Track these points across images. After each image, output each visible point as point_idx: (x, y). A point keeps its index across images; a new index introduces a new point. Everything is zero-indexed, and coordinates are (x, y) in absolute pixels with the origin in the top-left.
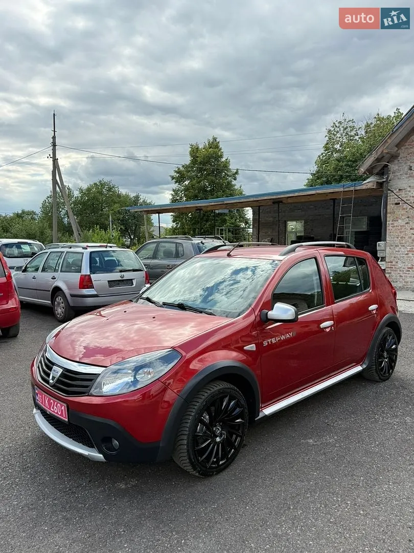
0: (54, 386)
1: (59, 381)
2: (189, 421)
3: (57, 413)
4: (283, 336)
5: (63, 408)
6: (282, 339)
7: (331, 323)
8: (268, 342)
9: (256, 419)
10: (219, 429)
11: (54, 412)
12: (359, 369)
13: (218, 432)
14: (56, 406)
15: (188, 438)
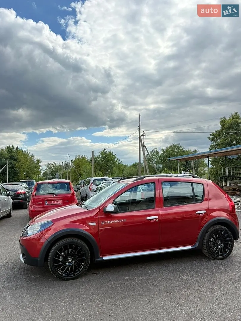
2: (52, 252)
4: (116, 221)
6: (115, 222)
7: (157, 217)
8: (105, 223)
9: (96, 260)
10: (70, 259)
12: (190, 247)
13: (70, 261)
15: (50, 259)
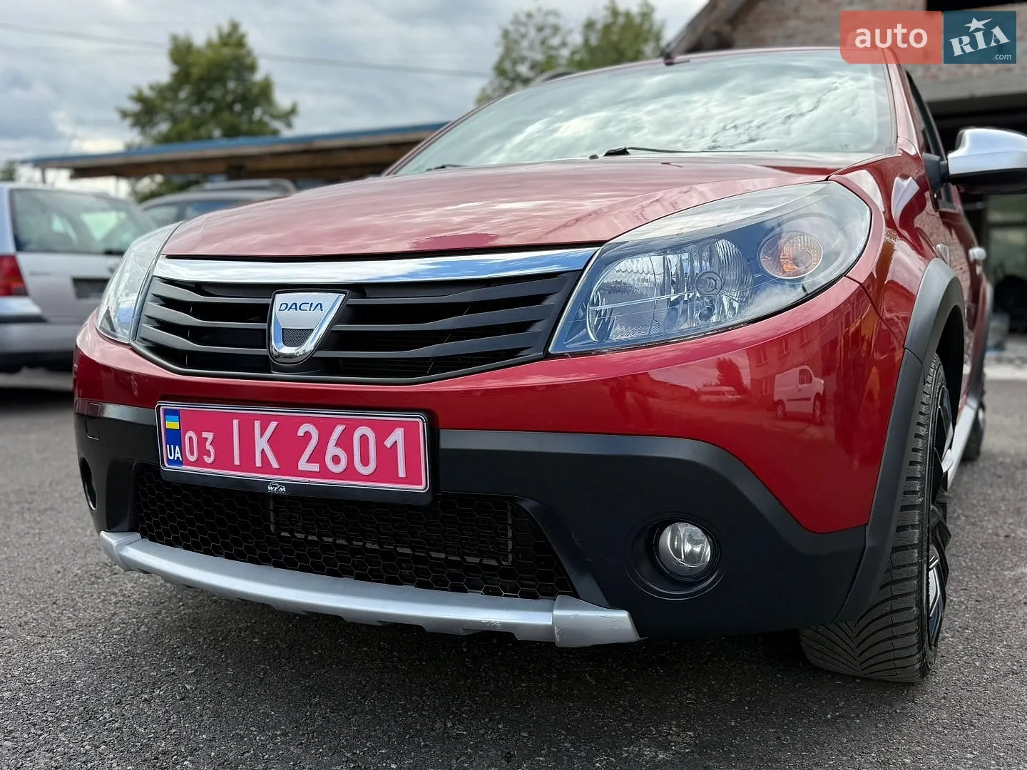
0: (312, 364)
1: (333, 339)
3: (350, 472)
5: (398, 436)
11: (320, 475)
14: (345, 442)
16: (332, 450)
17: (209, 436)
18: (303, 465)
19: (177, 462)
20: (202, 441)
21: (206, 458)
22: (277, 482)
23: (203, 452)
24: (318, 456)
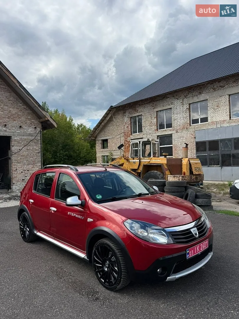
0: (199, 237)
11: (203, 249)
16: (203, 246)
17: (192, 251)
18: (201, 249)
19: (189, 257)
20: (192, 252)
21: (192, 254)
22: (199, 253)
23: (192, 253)
24: (202, 248)
